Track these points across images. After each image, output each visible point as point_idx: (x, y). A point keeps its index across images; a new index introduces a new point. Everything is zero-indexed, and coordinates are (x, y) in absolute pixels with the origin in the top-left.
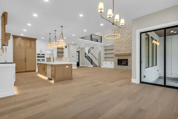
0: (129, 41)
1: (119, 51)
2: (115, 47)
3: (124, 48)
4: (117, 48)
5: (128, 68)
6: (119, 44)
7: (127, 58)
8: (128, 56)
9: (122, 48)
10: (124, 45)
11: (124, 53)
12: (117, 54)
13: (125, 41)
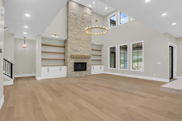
0: (88, 41)
1: (77, 51)
2: (71, 44)
3: (83, 49)
4: (73, 46)
5: (87, 73)
6: (76, 42)
7: (85, 62)
8: (87, 58)
9: (80, 48)
10: (83, 45)
11: (83, 54)
12: (73, 55)
13: (83, 39)
